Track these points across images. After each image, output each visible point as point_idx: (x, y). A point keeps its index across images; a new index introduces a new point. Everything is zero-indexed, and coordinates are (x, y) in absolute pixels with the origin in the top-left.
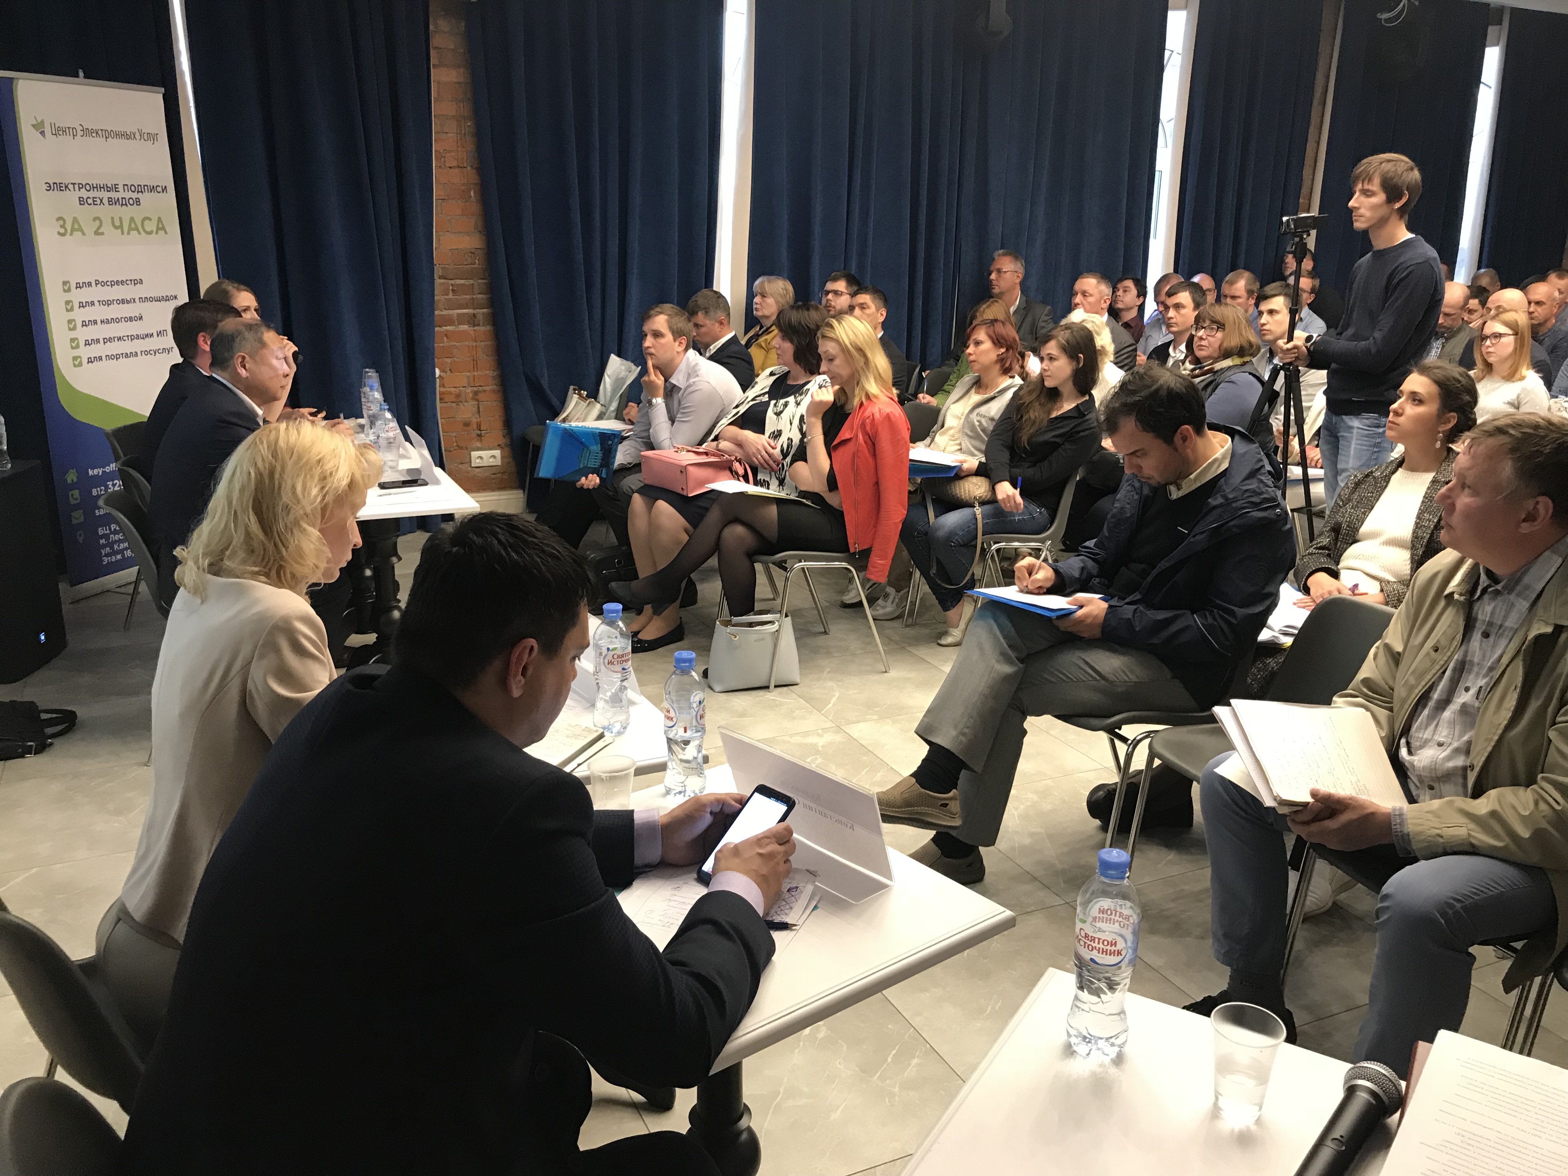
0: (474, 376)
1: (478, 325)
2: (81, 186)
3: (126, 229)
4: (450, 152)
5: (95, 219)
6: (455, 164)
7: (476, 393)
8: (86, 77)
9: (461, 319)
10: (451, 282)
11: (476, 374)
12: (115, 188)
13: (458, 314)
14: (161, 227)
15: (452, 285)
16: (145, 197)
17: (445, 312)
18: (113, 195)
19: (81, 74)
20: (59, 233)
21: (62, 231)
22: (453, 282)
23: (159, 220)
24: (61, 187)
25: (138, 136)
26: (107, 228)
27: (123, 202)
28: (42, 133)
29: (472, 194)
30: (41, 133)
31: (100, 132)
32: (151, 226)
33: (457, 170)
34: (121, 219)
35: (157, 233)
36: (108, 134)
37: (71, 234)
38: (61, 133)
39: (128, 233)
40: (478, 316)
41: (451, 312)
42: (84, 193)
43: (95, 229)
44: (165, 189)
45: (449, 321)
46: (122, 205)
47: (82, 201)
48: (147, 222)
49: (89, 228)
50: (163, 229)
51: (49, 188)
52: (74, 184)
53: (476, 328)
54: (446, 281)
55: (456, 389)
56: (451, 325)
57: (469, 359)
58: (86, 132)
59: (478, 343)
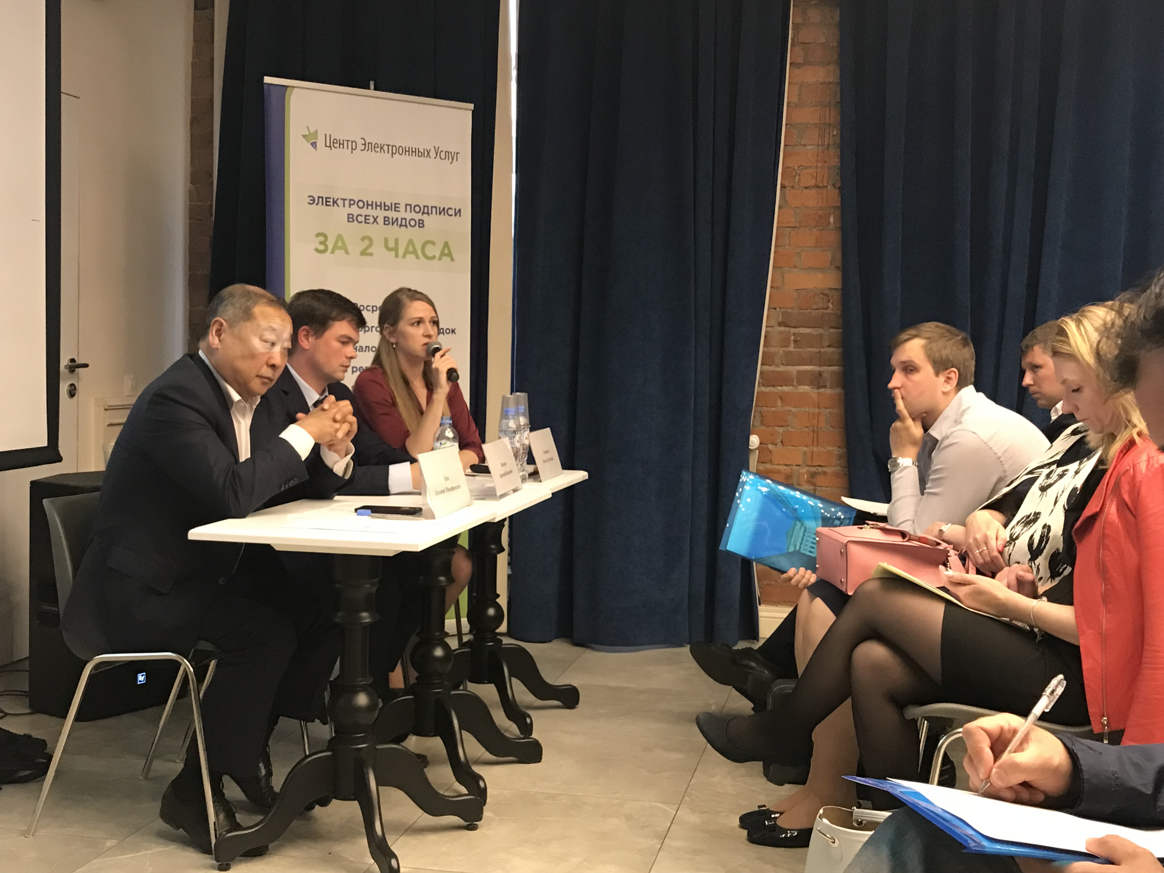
0: (813, 452)
1: (825, 387)
2: (352, 202)
3: (401, 252)
4: (807, 168)
5: (363, 239)
6: (812, 183)
7: (813, 475)
8: (376, 89)
9: (802, 378)
10: (793, 330)
11: (815, 449)
12: (396, 207)
13: (799, 372)
14: (447, 252)
15: (794, 334)
16: (431, 221)
17: (782, 368)
18: (391, 214)
19: (372, 86)
20: (317, 250)
21: (322, 247)
22: (796, 330)
23: (446, 245)
24: (326, 201)
25: (433, 154)
26: (378, 249)
27: (403, 224)
28: (314, 145)
29: (832, 220)
30: (312, 144)
31: (385, 148)
32: (433, 251)
33: (814, 191)
34: (397, 241)
35: (440, 259)
36: (394, 150)
37: (333, 252)
38: (337, 145)
39: (404, 256)
40: (824, 375)
41: (790, 368)
42: (355, 210)
43: (362, 248)
44: (458, 213)
45: (784, 380)
46: (401, 225)
47: (351, 218)
48: (429, 247)
49: (355, 247)
50: (450, 255)
51: (313, 201)
52: (344, 200)
53: (822, 390)
54: (787, 329)
55: (785, 467)
56: (786, 386)
57: (806, 429)
58: (368, 146)
59: (822, 410)
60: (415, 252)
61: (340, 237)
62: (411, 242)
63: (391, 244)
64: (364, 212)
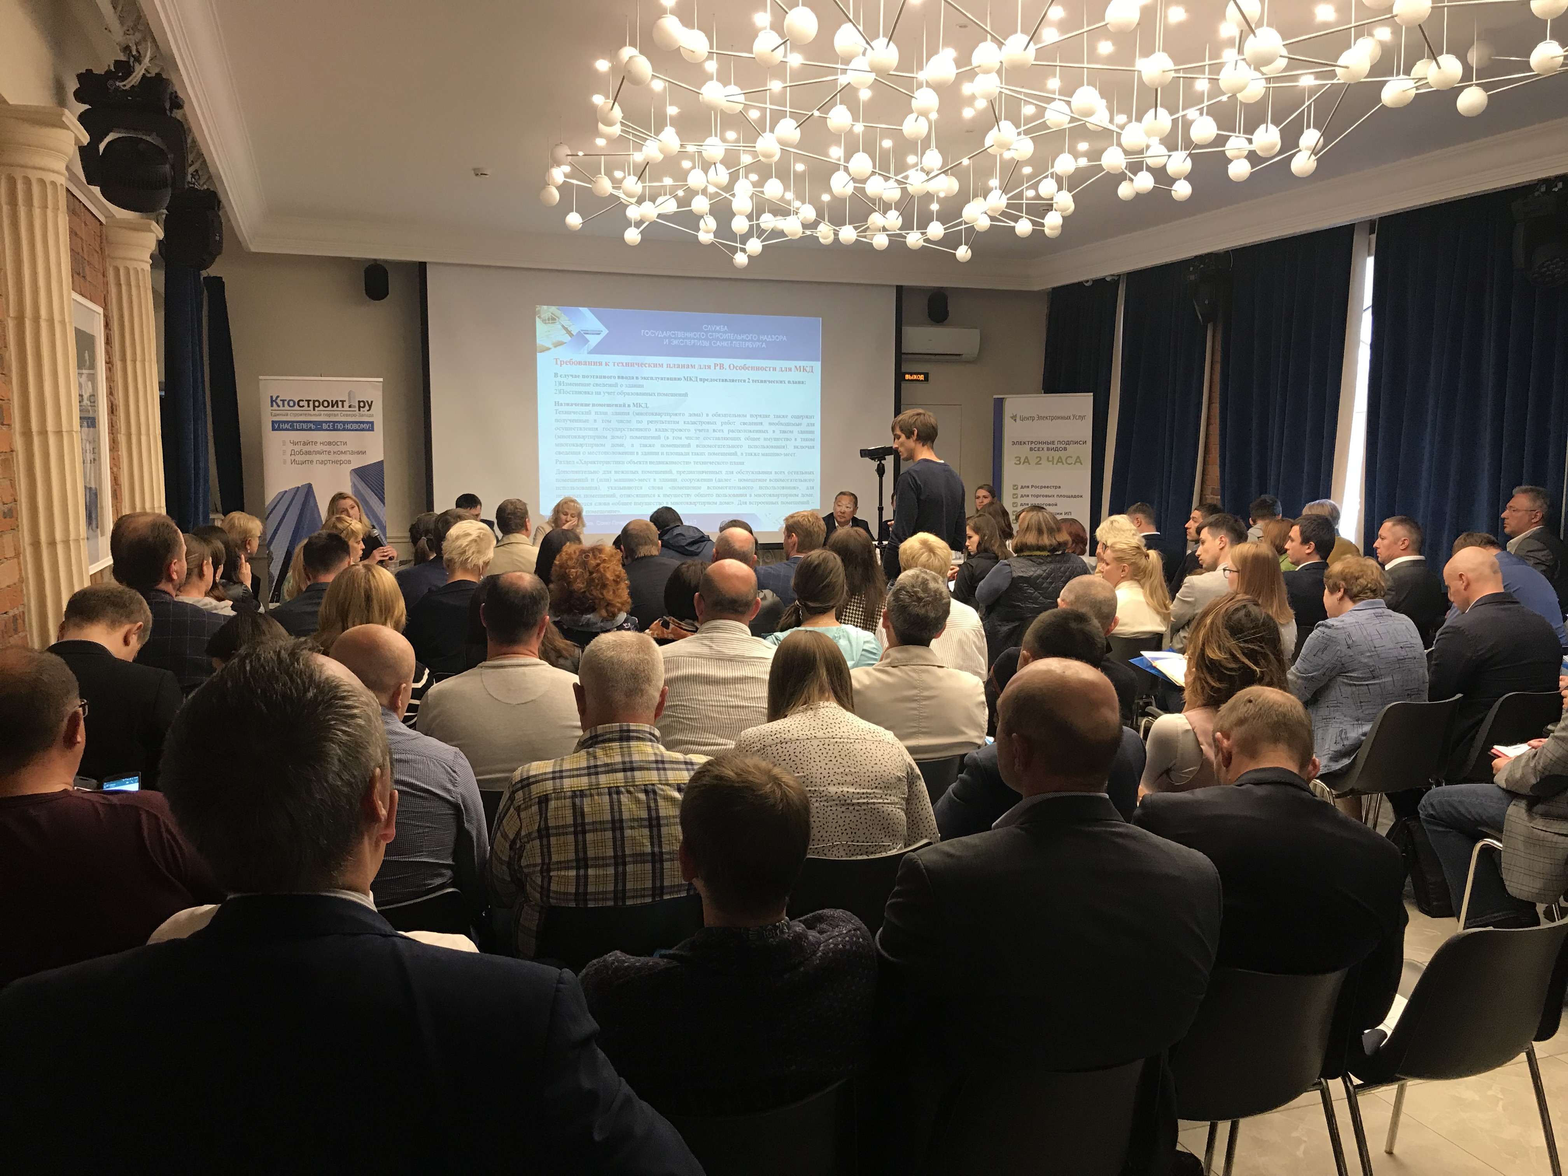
2: (1032, 443)
3: (1055, 462)
12: (1052, 443)
14: (1078, 461)
16: (1071, 447)
18: (1050, 446)
20: (1017, 464)
21: (1019, 463)
23: (1078, 458)
24: (1021, 443)
25: (1072, 417)
26: (1044, 462)
27: (1057, 450)
28: (1016, 421)
31: (1048, 418)
34: (1053, 457)
36: (1054, 418)
37: (1023, 464)
39: (1057, 464)
42: (1033, 446)
43: (1037, 462)
44: (1085, 443)
46: (1055, 451)
47: (1031, 449)
48: (1069, 459)
49: (1034, 462)
50: (1080, 462)
51: (1014, 443)
52: (1029, 442)
58: (1040, 418)
60: (1062, 462)
61: (1026, 458)
62: (1060, 458)
63: (1051, 459)
64: (1038, 446)
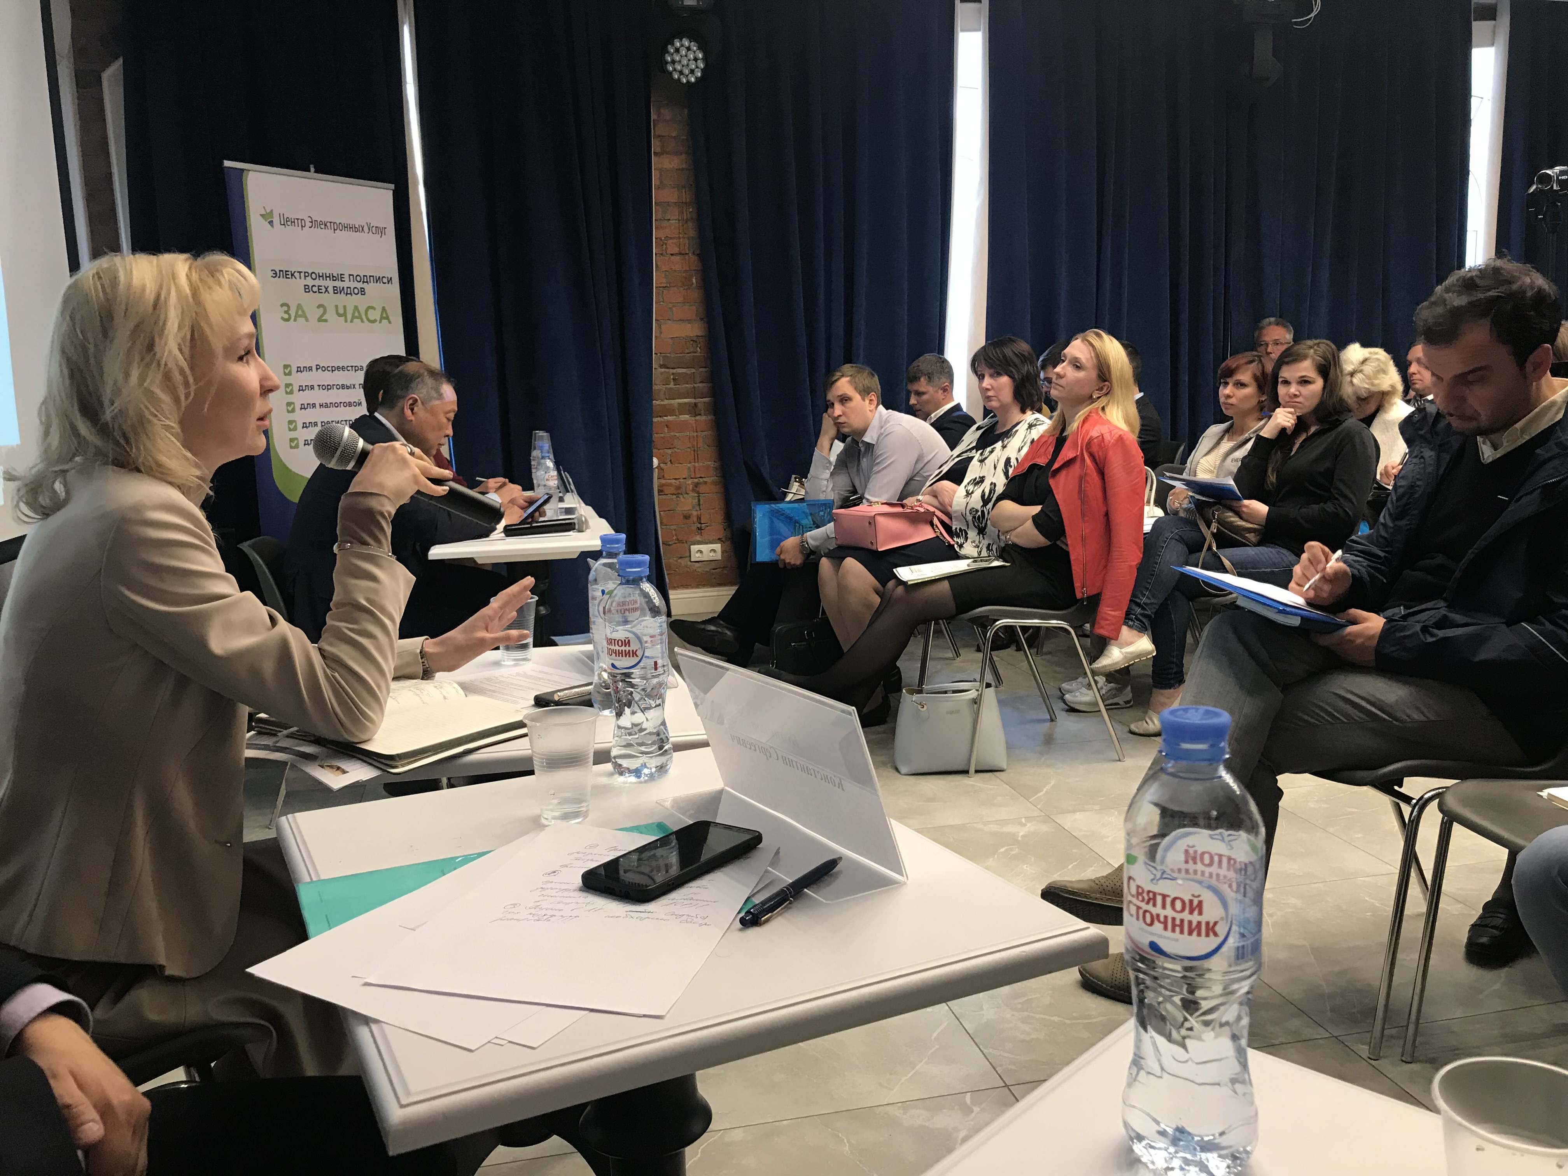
0: (695, 467)
1: (700, 415)
2: (307, 275)
4: (671, 238)
5: (319, 306)
6: (676, 250)
7: (696, 485)
8: (316, 172)
9: (682, 409)
10: (672, 371)
11: (697, 465)
13: (679, 404)
15: (673, 374)
17: (666, 402)
18: (338, 284)
19: (312, 169)
22: (674, 371)
26: (331, 315)
27: (349, 292)
28: (271, 223)
29: (694, 280)
30: (269, 222)
32: (375, 315)
33: (678, 257)
35: (380, 322)
36: (337, 227)
38: (289, 223)
40: (699, 405)
41: (672, 402)
42: (309, 282)
45: (669, 411)
51: (275, 275)
53: (698, 418)
54: (667, 370)
55: (674, 481)
56: (670, 416)
57: (689, 450)
58: (315, 224)
59: (699, 434)
60: (360, 317)
61: (299, 306)
62: (356, 308)
63: (341, 311)
64: (317, 282)
